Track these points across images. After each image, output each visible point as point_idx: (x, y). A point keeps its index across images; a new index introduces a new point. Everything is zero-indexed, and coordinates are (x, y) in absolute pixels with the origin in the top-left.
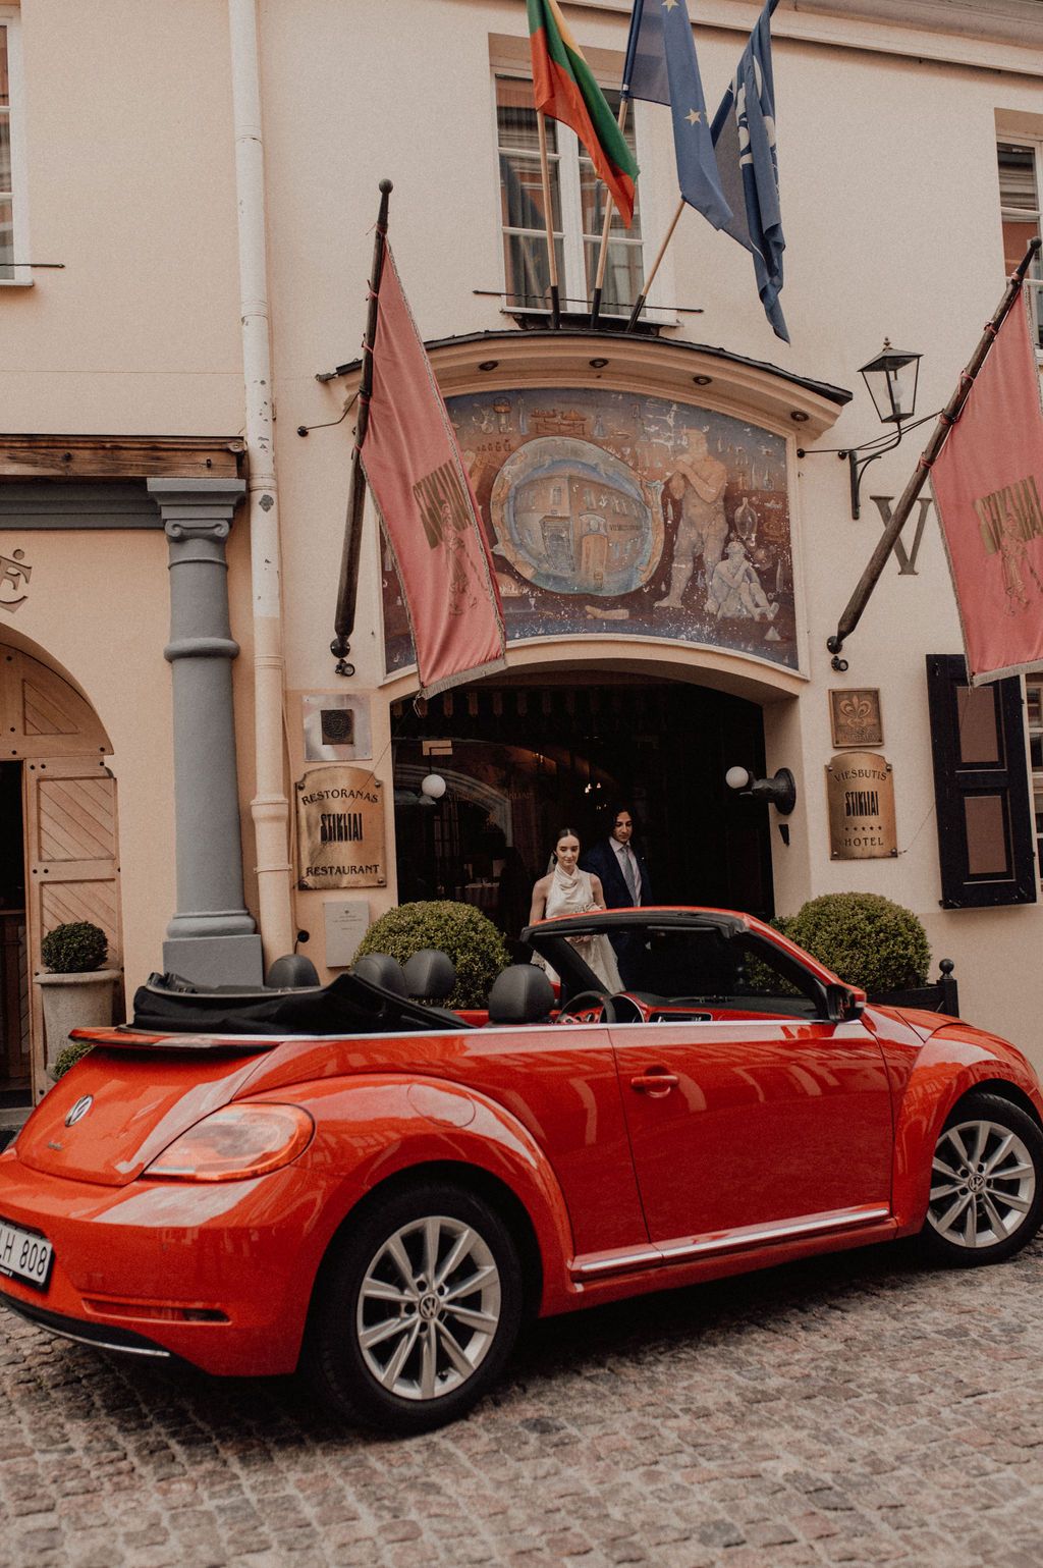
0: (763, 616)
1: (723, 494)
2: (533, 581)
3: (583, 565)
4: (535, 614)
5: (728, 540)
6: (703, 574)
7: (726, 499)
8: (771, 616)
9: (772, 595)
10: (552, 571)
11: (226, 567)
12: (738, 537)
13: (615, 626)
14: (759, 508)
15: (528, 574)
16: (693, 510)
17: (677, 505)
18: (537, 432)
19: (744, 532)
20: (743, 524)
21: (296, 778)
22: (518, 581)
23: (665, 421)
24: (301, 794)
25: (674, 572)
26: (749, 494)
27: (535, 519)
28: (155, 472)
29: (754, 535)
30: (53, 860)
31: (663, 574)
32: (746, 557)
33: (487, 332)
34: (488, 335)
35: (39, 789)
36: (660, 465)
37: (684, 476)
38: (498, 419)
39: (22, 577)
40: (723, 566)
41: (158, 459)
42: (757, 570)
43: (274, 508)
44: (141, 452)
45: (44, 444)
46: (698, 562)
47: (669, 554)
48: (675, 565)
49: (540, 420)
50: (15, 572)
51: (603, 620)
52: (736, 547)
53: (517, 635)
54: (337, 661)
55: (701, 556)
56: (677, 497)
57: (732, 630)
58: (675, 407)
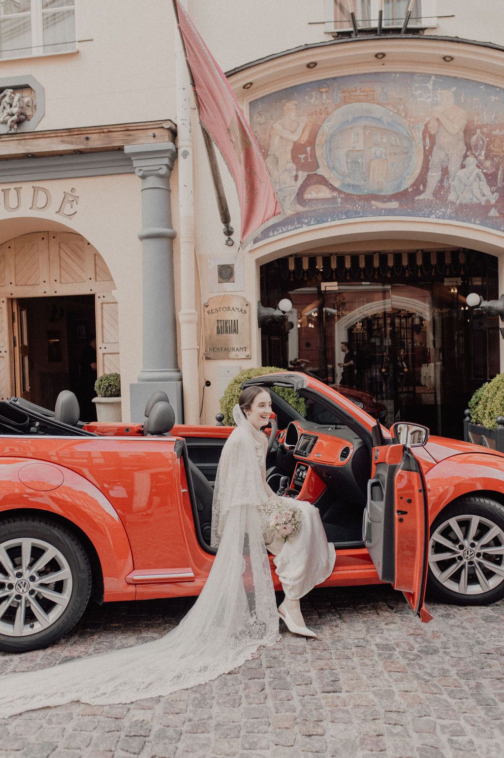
0: (488, 201)
1: (463, 128)
2: (340, 189)
3: (371, 178)
4: (339, 207)
5: (465, 157)
6: (448, 178)
7: (465, 132)
8: (493, 202)
9: (494, 188)
10: (352, 182)
11: (170, 191)
12: (473, 154)
13: (391, 212)
14: (487, 135)
15: (337, 184)
16: (443, 139)
17: (433, 138)
18: (345, 102)
19: (476, 151)
20: (477, 145)
21: (204, 300)
22: (330, 189)
23: (427, 87)
24: (207, 309)
25: (428, 178)
26: (481, 127)
27: (342, 153)
28: (128, 143)
29: (483, 153)
30: (109, 343)
31: (422, 180)
32: (478, 166)
33: (306, 45)
34: (306, 47)
35: (102, 308)
36: (422, 114)
37: (438, 120)
38: (322, 96)
39: (75, 202)
40: (461, 173)
41: (129, 135)
42: (485, 174)
43: (190, 157)
44: (122, 133)
45: (76, 133)
46: (445, 172)
47: (426, 168)
48: (429, 174)
49: (347, 94)
50: (72, 199)
51: (382, 209)
52: (471, 160)
53: (329, 220)
54: (227, 238)
55: (447, 167)
56: (433, 132)
57: (465, 211)
58: (433, 78)
